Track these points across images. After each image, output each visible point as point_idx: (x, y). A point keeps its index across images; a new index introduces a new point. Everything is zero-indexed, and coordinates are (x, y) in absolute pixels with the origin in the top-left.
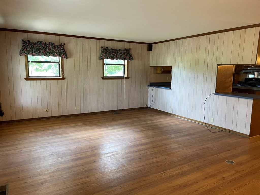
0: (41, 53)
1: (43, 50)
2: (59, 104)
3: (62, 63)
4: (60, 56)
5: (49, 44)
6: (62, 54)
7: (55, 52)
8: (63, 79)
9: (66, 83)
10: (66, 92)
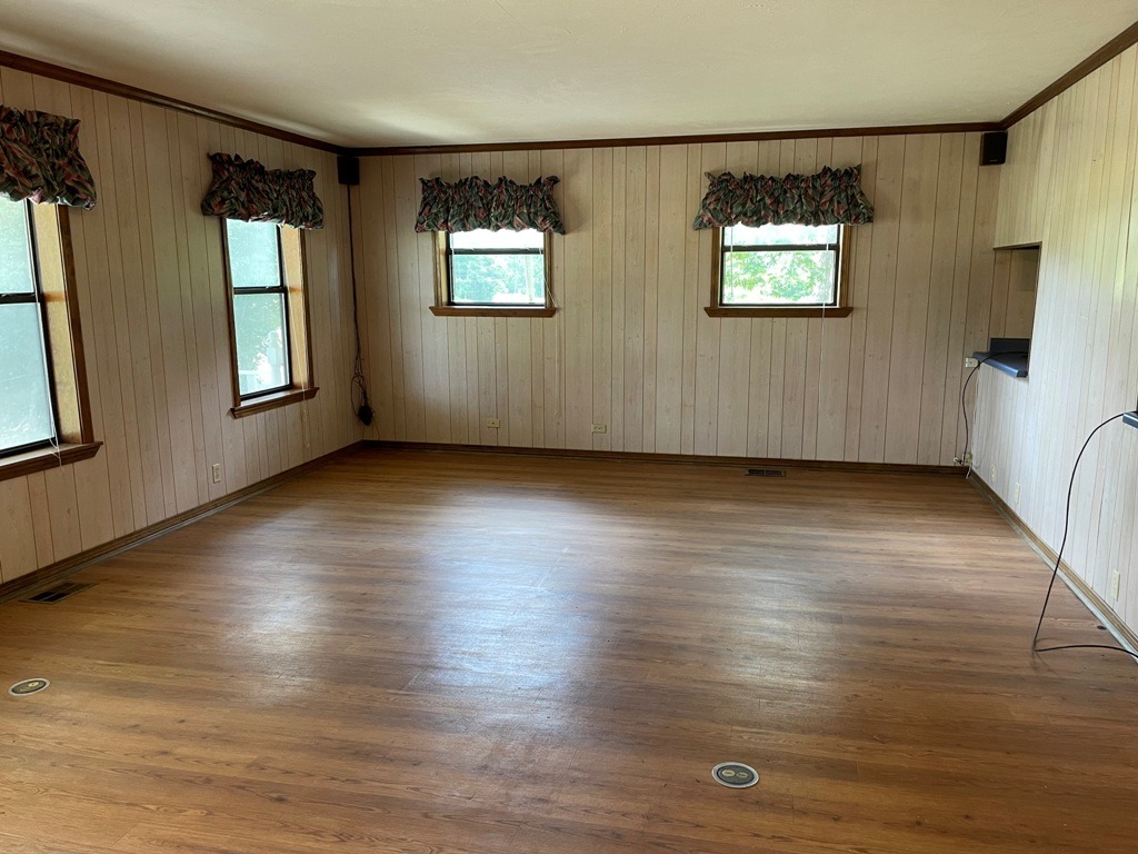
0: (472, 219)
1: (479, 208)
2: (533, 405)
3: (548, 252)
4: (532, 224)
5: (499, 186)
6: (540, 219)
7: (514, 213)
8: (549, 311)
9: (559, 327)
10: (559, 361)
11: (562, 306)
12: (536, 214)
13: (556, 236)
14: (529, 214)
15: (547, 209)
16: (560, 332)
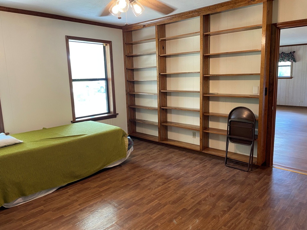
3: (292, 66)
4: (289, 60)
5: (282, 54)
6: (291, 60)
7: (285, 59)
8: (291, 78)
9: (293, 81)
10: (293, 88)
11: (294, 76)
12: (290, 59)
13: (294, 63)
14: (288, 59)
15: (292, 58)
16: (293, 82)
